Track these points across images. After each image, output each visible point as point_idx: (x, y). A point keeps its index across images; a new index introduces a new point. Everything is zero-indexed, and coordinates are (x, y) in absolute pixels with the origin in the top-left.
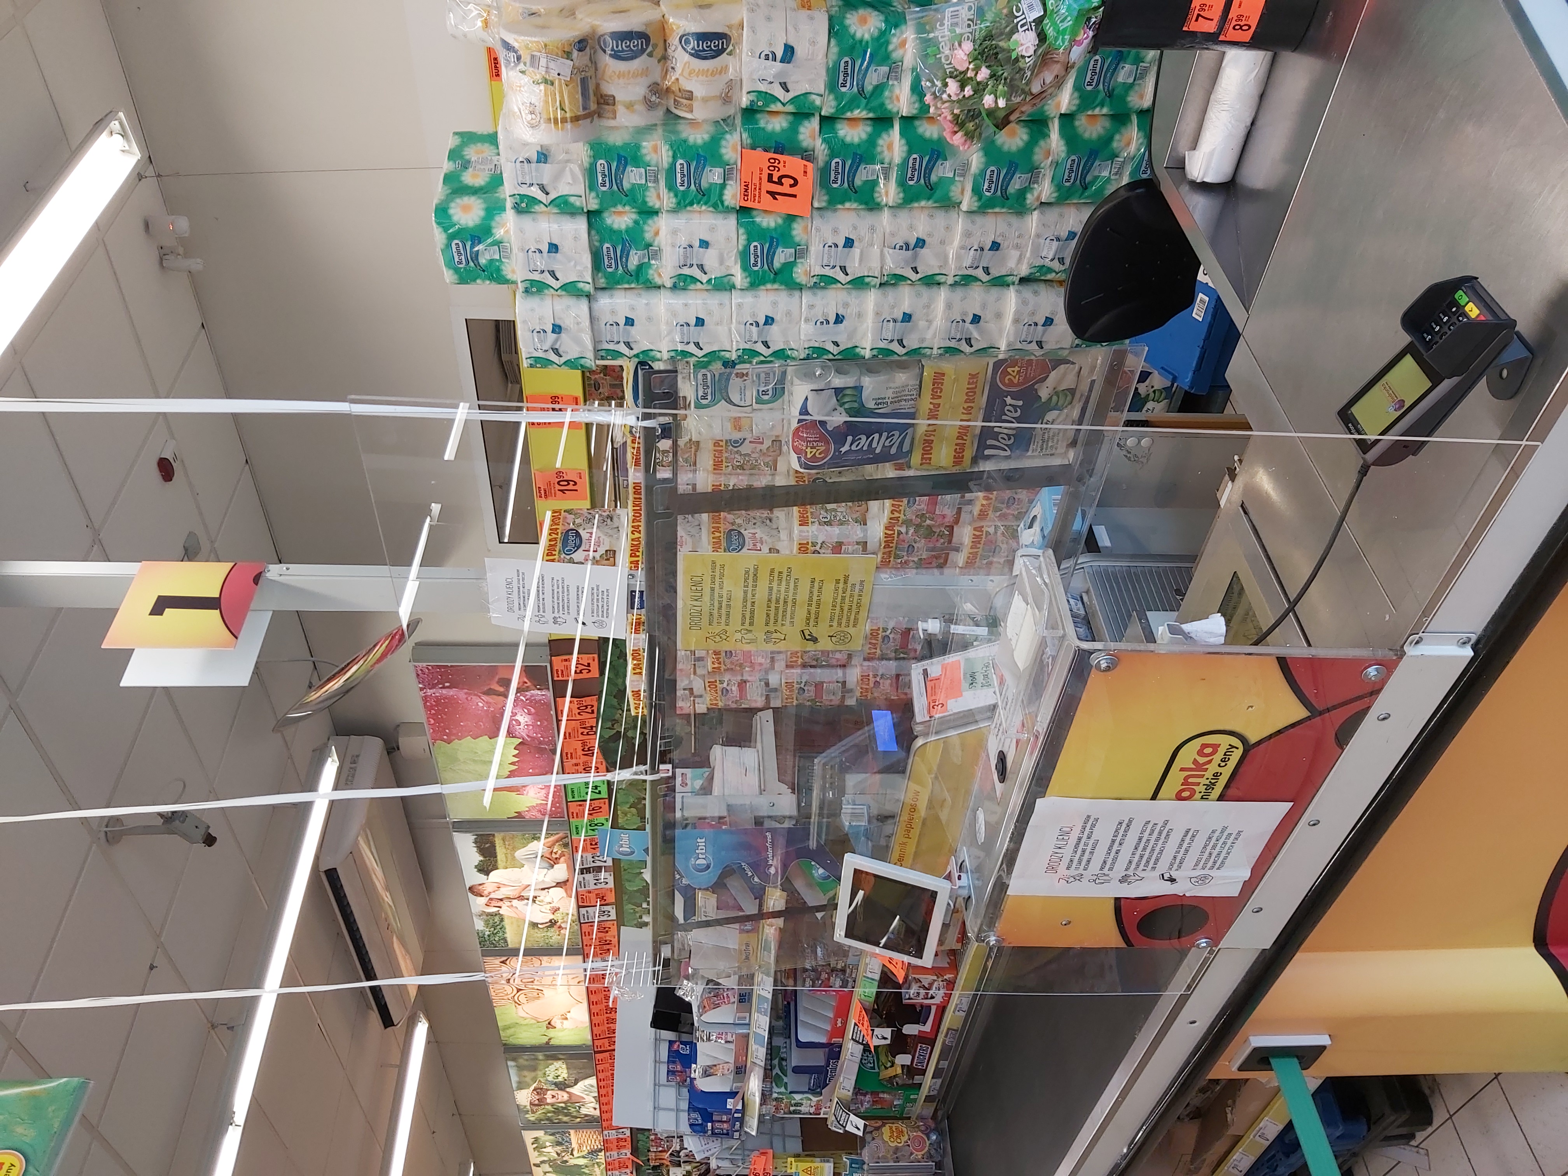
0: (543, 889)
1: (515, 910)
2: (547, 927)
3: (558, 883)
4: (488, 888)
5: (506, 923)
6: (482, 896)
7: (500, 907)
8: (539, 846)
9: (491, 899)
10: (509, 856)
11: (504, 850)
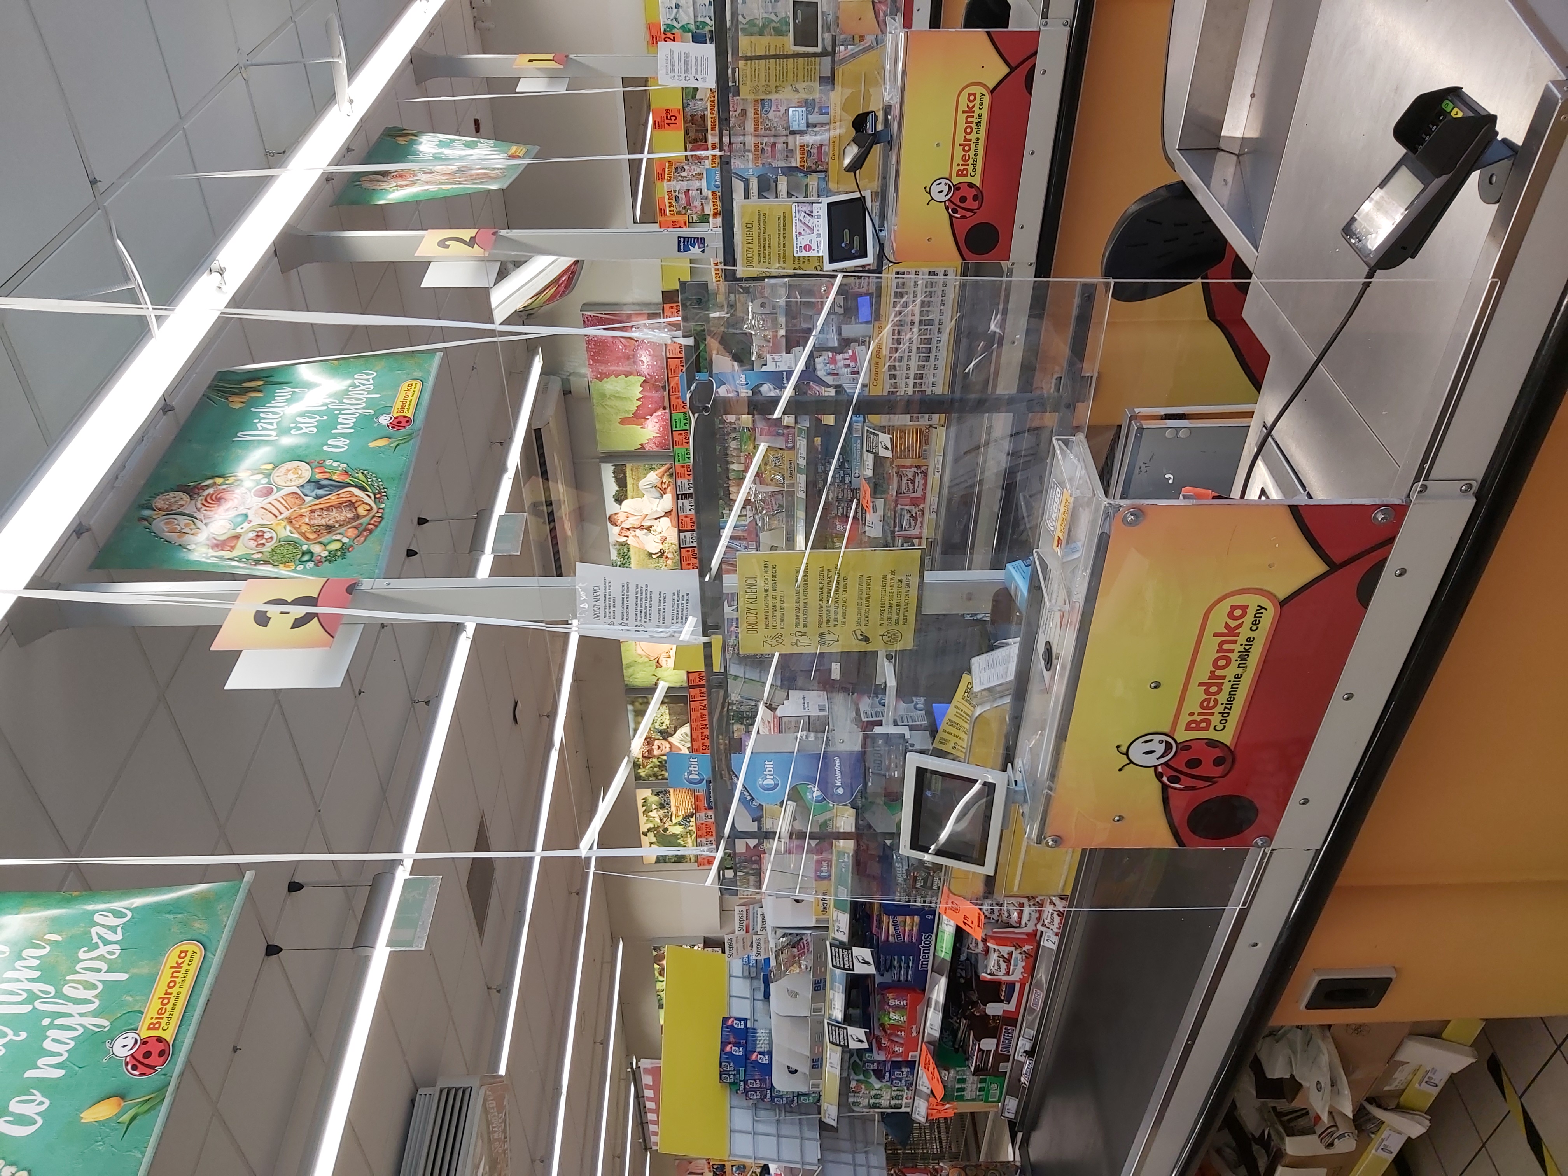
0: (656, 519)
1: (637, 539)
2: (658, 557)
3: (666, 513)
4: (621, 518)
5: (631, 553)
6: (617, 526)
7: (627, 537)
8: (653, 477)
9: (622, 529)
10: (635, 485)
11: (632, 480)
